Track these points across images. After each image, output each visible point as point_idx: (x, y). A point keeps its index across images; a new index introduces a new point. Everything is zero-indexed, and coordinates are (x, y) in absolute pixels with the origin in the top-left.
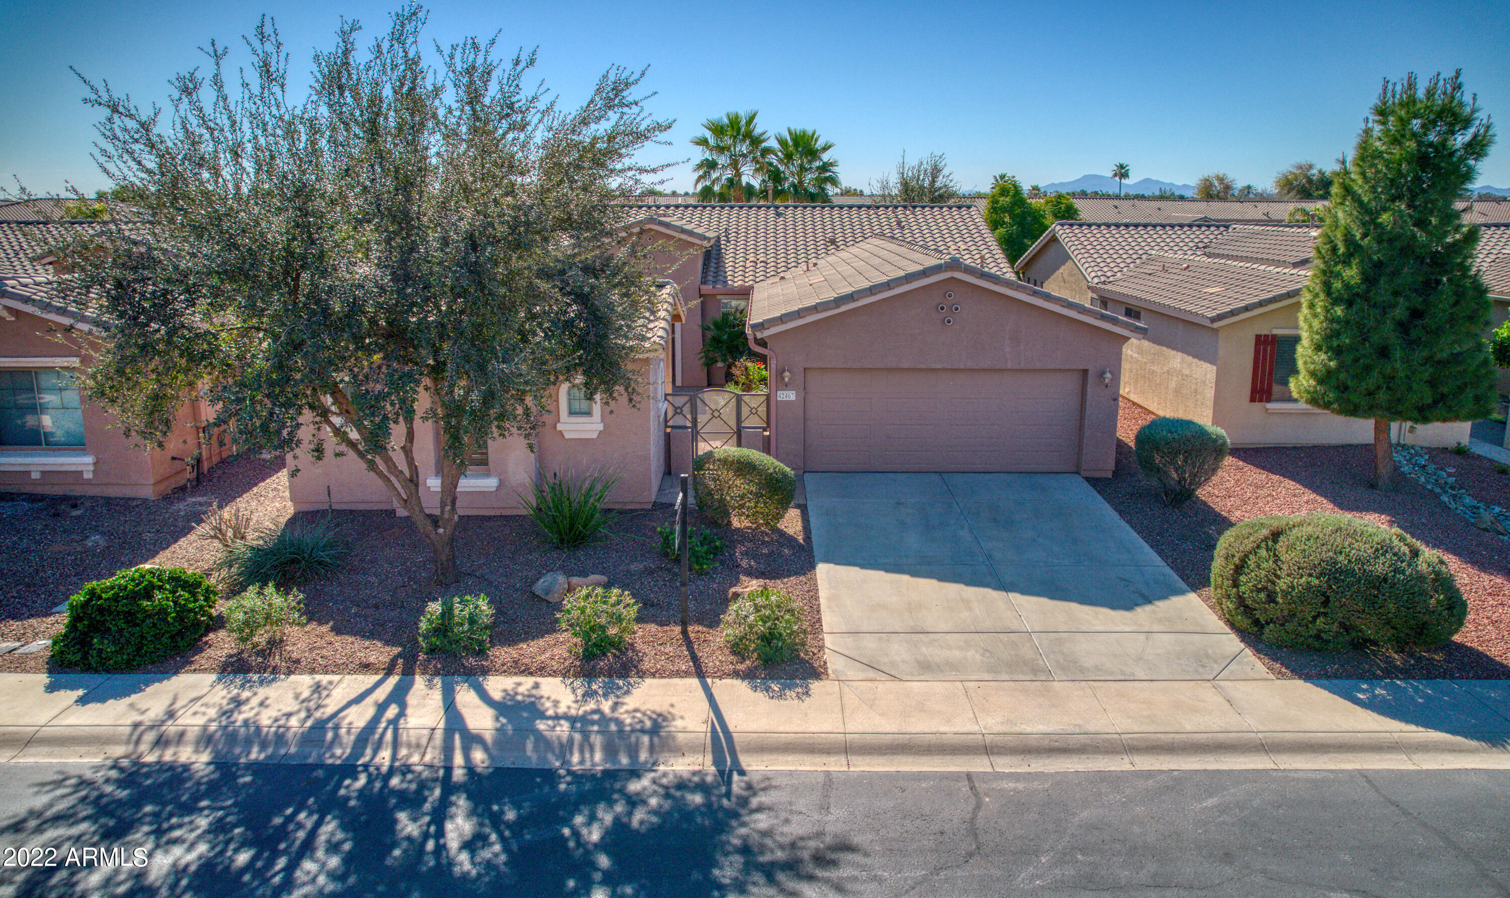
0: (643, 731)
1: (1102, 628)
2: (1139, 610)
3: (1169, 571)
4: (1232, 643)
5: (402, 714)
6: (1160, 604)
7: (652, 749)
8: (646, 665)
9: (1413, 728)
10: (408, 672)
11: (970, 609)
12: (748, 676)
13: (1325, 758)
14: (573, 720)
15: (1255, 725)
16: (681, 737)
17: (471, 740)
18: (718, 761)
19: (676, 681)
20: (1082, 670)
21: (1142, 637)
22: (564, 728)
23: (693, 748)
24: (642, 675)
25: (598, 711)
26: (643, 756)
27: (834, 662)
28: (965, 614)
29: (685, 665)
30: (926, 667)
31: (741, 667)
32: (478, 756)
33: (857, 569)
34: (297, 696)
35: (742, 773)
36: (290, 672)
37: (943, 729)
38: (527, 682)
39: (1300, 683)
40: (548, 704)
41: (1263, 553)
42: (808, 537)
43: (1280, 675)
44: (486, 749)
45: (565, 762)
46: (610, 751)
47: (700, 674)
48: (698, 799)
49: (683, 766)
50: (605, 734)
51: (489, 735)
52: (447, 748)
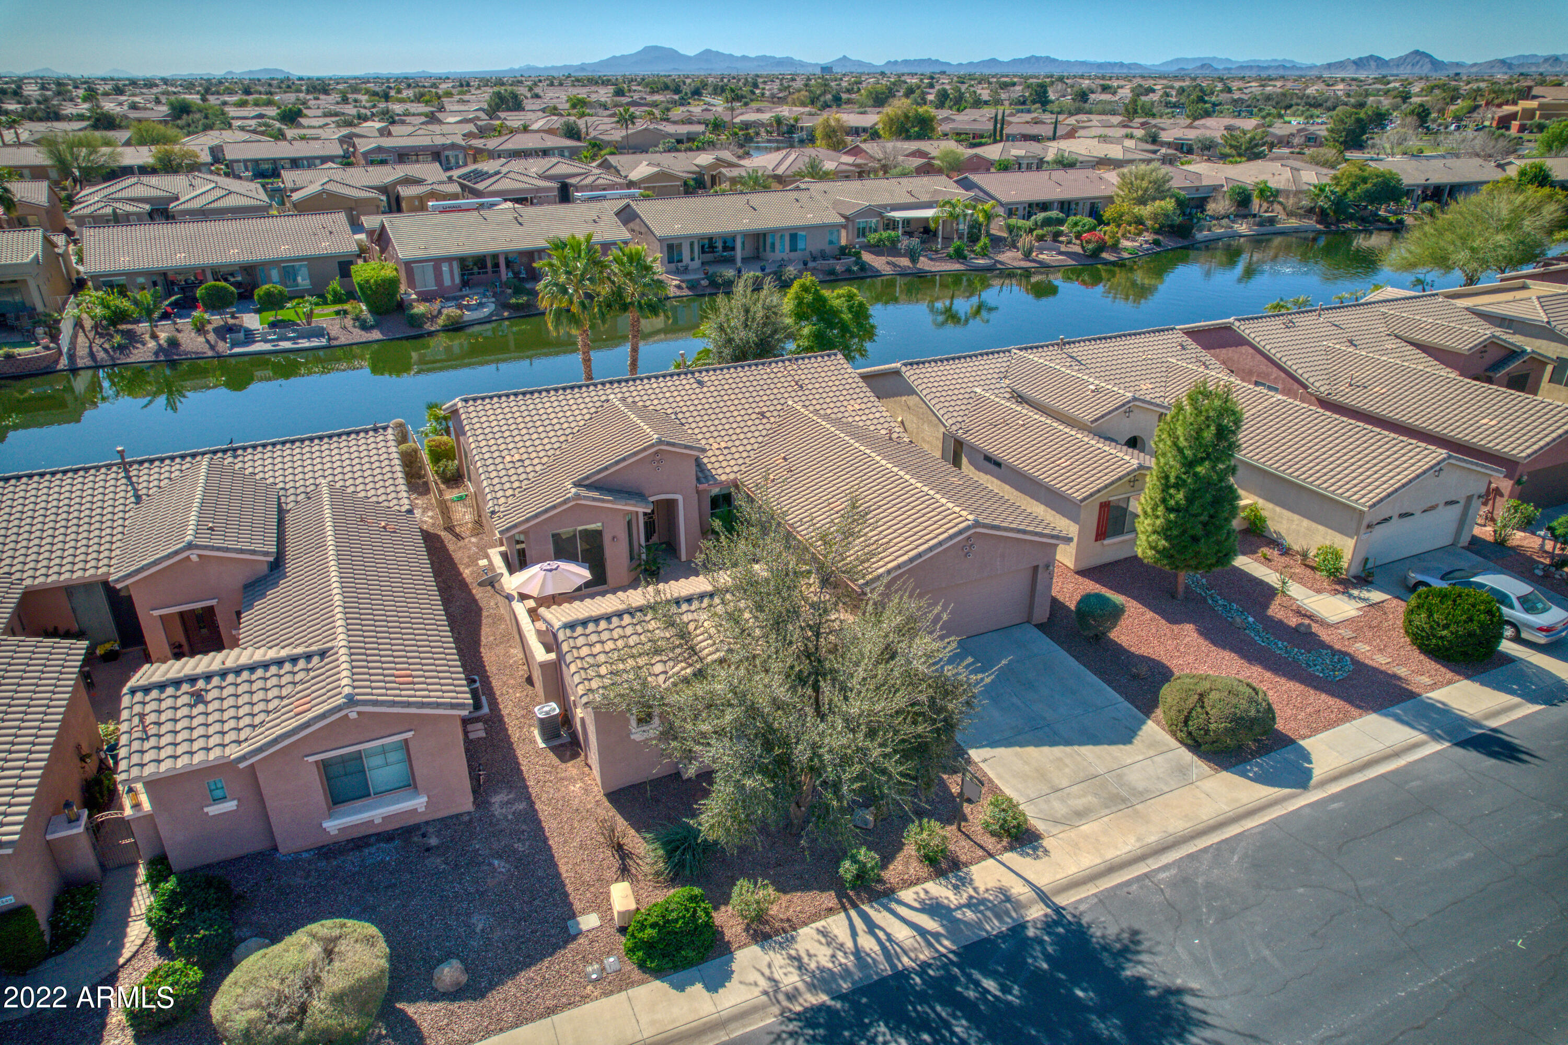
0: (1003, 901)
1: (1129, 761)
2: (1135, 741)
3: (1130, 706)
4: (1186, 755)
5: (888, 934)
6: (1140, 733)
7: (1015, 910)
8: (963, 858)
9: (1277, 789)
10: (855, 906)
11: (1067, 766)
12: (1011, 848)
13: (1256, 817)
14: (968, 905)
15: (1227, 809)
16: (1021, 898)
17: (937, 936)
18: (1048, 906)
19: (983, 863)
20: (1141, 793)
21: (1149, 762)
22: (970, 915)
23: (1031, 903)
24: (966, 865)
25: (971, 897)
26: (1014, 914)
27: (1040, 826)
28: (1067, 770)
29: (980, 853)
30: (1081, 814)
31: (1004, 843)
32: (946, 943)
34: (821, 943)
35: (1064, 909)
36: (794, 928)
37: (1119, 853)
38: (918, 888)
39: (1224, 773)
40: (946, 901)
41: (1199, 710)
43: (1217, 772)
44: (947, 938)
45: (987, 931)
46: (999, 917)
47: (991, 855)
48: (1061, 930)
49: (1036, 912)
50: (988, 908)
51: (941, 930)
52: (930, 945)
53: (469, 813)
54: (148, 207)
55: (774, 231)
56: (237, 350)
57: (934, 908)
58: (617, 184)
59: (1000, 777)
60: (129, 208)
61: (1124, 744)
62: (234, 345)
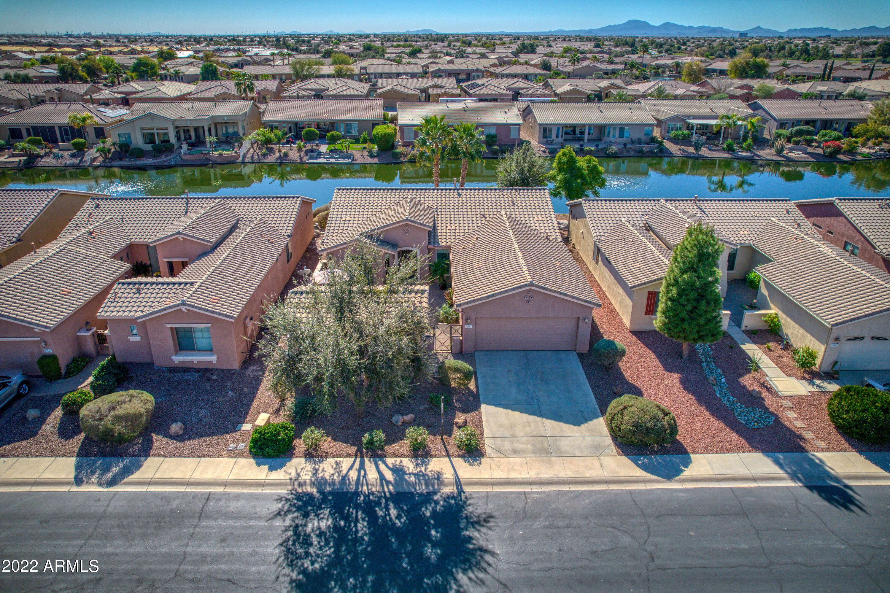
0: (435, 478)
1: (569, 434)
2: (582, 426)
3: (597, 407)
4: (609, 440)
5: (365, 474)
6: (590, 422)
7: (438, 484)
8: (433, 453)
9: (649, 475)
10: (362, 457)
11: (530, 426)
12: (463, 456)
13: (622, 485)
14: (415, 475)
15: (606, 475)
16: (446, 480)
17: (388, 482)
18: (458, 489)
19: (442, 459)
20: (561, 452)
21: (581, 438)
22: (413, 478)
23: (450, 484)
24: (432, 456)
25: (421, 471)
26: (436, 487)
27: (488, 450)
28: (528, 429)
29: (444, 453)
30: (515, 452)
31: (461, 453)
32: (391, 487)
33: (493, 407)
34: (332, 467)
35: (464, 492)
36: (326, 458)
37: (519, 477)
38: (398, 460)
39: (624, 457)
40: (406, 469)
41: (619, 415)
42: (478, 391)
43: (619, 454)
44: (393, 485)
45: (415, 489)
46: (427, 485)
47: (449, 456)
48: (453, 502)
49: (448, 490)
50: (424, 479)
51: (392, 481)
52: (382, 485)
53: (236, 370)
54: (313, 93)
55: (610, 125)
56: (311, 161)
57: (398, 471)
58: (546, 94)
59: (487, 421)
60: (305, 93)
61: (574, 425)
62: (311, 158)
